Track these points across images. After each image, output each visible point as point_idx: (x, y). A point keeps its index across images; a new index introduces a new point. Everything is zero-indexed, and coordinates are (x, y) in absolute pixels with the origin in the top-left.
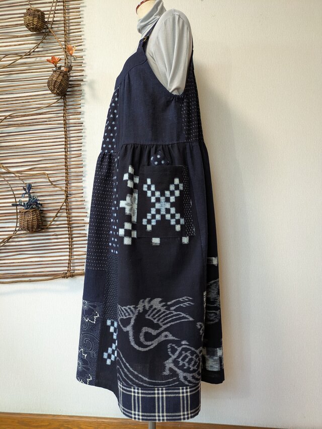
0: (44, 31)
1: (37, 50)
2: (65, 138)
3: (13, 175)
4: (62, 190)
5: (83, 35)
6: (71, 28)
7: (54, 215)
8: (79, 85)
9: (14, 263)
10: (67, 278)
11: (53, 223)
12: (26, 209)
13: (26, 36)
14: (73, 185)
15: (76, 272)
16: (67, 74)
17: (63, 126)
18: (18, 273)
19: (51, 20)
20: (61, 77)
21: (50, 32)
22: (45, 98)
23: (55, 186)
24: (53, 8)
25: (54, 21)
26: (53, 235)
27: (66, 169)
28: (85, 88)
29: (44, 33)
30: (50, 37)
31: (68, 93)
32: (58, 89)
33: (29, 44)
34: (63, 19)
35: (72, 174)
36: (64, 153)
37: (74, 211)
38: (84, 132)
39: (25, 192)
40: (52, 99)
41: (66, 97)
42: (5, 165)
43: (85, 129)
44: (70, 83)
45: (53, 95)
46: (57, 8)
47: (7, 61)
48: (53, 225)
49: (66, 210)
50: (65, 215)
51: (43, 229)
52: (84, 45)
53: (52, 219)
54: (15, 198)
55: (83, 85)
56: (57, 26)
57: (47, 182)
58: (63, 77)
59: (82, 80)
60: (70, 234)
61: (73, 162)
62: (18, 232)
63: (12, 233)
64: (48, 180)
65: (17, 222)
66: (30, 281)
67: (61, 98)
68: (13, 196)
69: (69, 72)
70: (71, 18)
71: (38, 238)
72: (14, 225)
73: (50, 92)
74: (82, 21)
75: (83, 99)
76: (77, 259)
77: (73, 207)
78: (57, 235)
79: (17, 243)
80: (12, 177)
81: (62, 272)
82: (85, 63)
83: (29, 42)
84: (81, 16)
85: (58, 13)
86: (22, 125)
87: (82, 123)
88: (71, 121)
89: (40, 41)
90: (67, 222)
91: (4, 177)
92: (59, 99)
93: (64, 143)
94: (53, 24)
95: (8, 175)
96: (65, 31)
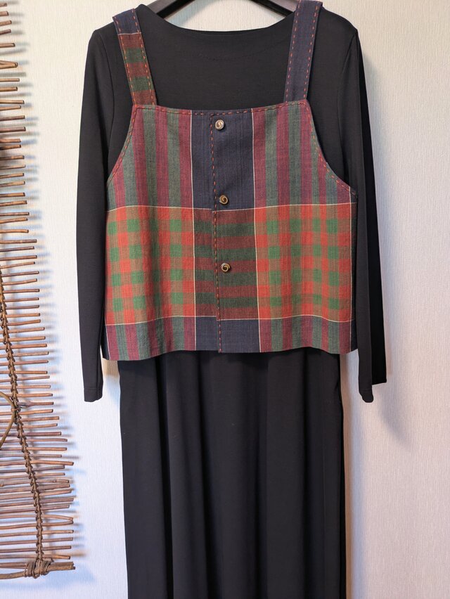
4: (2, 396)
10: (35, 576)
35: (25, 359)
43: (45, 254)
49: (19, 436)
50: (18, 446)
59: (24, 131)
87: (35, 241)
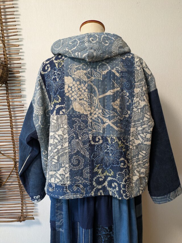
2: (10, 117)
4: (11, 158)
10: (21, 221)
17: (7, 107)
31: (9, 79)
36: (10, 129)
41: (8, 82)
67: (4, 84)
93: (9, 121)
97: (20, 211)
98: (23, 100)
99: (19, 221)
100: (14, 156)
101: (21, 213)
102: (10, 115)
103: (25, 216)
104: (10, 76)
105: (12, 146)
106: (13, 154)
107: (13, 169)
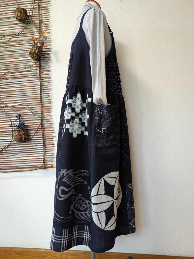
0: (27, 21)
1: (23, 32)
2: (41, 86)
3: (9, 108)
4: (39, 117)
5: (50, 23)
6: (43, 19)
7: (34, 132)
8: (48, 54)
9: (11, 160)
10: (43, 169)
11: (34, 137)
12: (18, 129)
13: (16, 24)
14: (45, 114)
15: (48, 165)
16: (41, 48)
17: (39, 79)
18: (14, 166)
19: (31, 14)
20: (37, 50)
21: (31, 22)
22: (28, 62)
23: (35, 115)
24: (32, 7)
25: (33, 15)
26: (34, 144)
27: (41, 105)
28: (52, 56)
29: (27, 22)
30: (30, 25)
31: (42, 59)
32: (36, 57)
33: (18, 29)
34: (38, 13)
35: (45, 108)
36: (40, 95)
37: (46, 129)
38: (52, 82)
39: (17, 118)
40: (32, 62)
41: (41, 61)
42: (5, 102)
43: (52, 80)
44: (43, 52)
45: (33, 60)
46: (34, 7)
47: (5, 39)
48: (34, 138)
49: (42, 129)
50: (41, 132)
51: (28, 140)
52: (51, 29)
53: (33, 134)
54: (11, 122)
55: (51, 54)
56: (34, 18)
57: (30, 112)
58: (39, 49)
59: (50, 51)
60: (44, 143)
61: (45, 100)
62: (14, 142)
63: (10, 142)
64: (30, 111)
65: (13, 136)
66: (21, 171)
67: (38, 62)
68: (10, 121)
69: (42, 46)
70: (43, 13)
71: (25, 145)
72: (11, 138)
73: (31, 58)
74: (50, 15)
75: (51, 62)
76: (48, 158)
77: (46, 127)
78: (36, 144)
79: (13, 149)
80: (9, 109)
81: (40, 166)
82: (52, 41)
83: (18, 28)
84: (49, 12)
85: (35, 10)
86: (15, 78)
87: (51, 77)
88: (44, 76)
89: (24, 27)
90: (42, 136)
91: (4, 110)
92: (36, 63)
93: (40, 89)
94: (32, 17)
95: (7, 108)
96: (39, 21)
97: (43, 161)
98: (50, 73)
99: (41, 169)
100: (41, 116)
101: (43, 163)
102: (40, 84)
103: (46, 165)
104: (42, 57)
105: (40, 108)
106: (40, 114)
107: (39, 126)
